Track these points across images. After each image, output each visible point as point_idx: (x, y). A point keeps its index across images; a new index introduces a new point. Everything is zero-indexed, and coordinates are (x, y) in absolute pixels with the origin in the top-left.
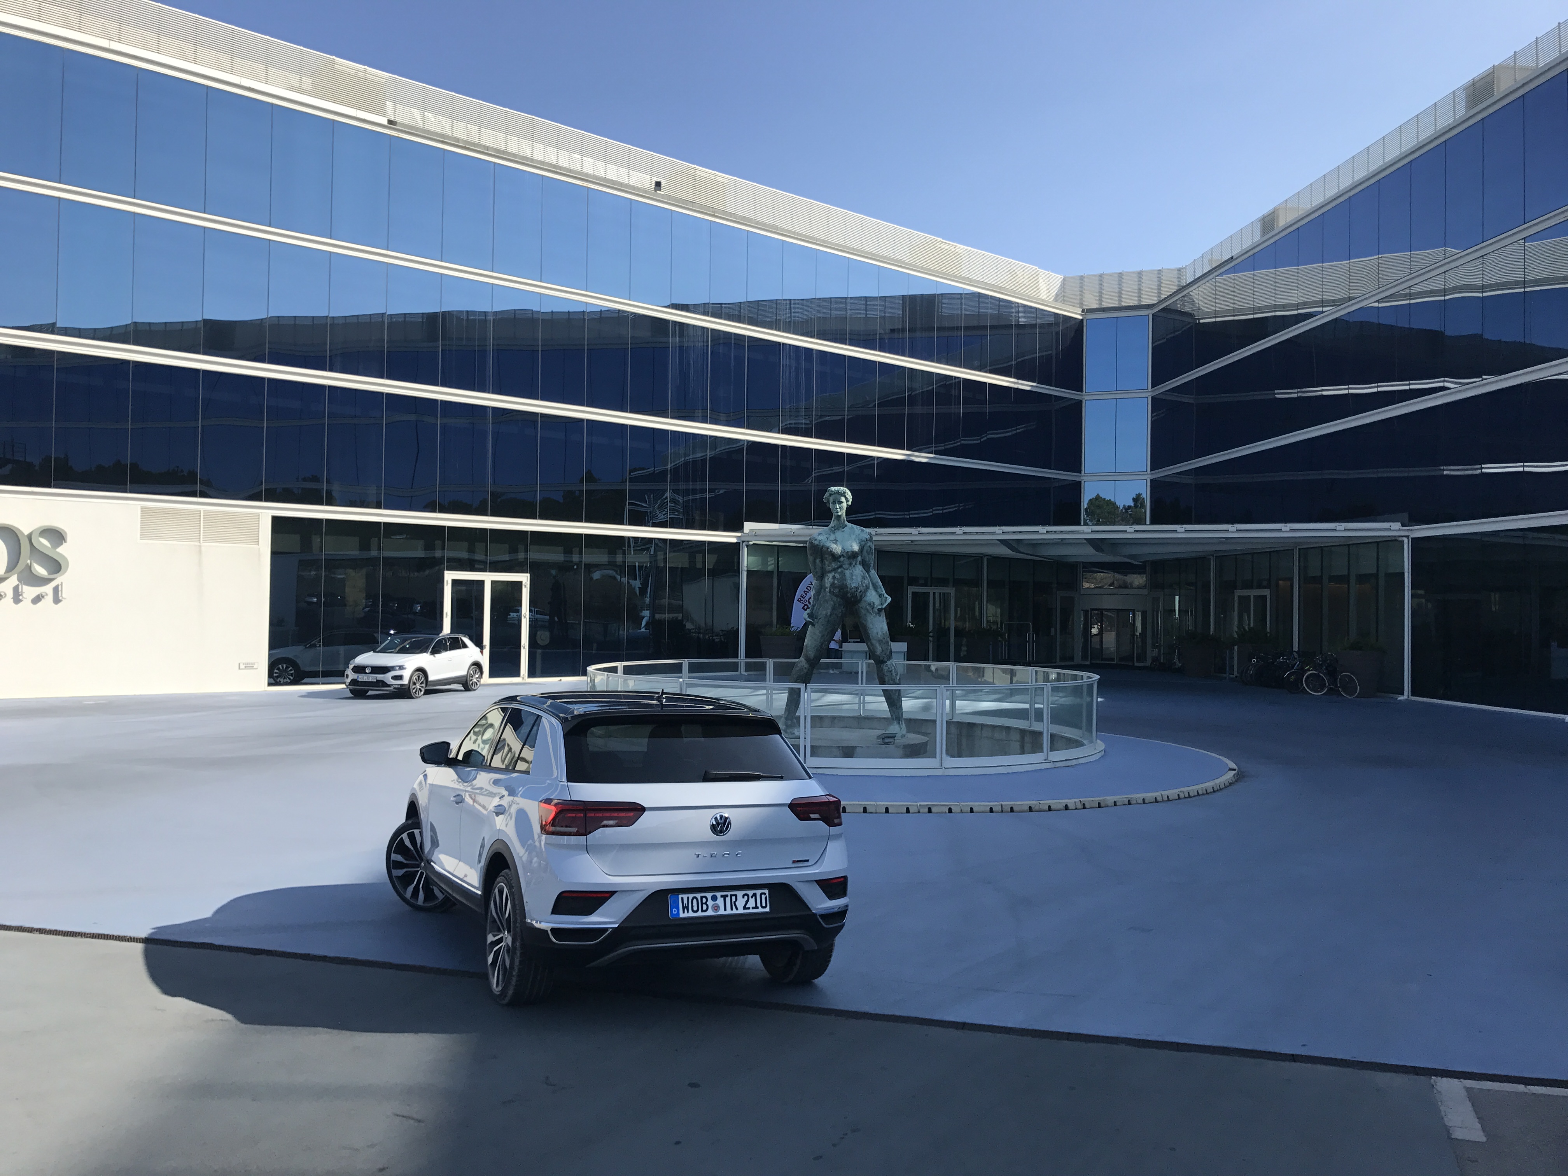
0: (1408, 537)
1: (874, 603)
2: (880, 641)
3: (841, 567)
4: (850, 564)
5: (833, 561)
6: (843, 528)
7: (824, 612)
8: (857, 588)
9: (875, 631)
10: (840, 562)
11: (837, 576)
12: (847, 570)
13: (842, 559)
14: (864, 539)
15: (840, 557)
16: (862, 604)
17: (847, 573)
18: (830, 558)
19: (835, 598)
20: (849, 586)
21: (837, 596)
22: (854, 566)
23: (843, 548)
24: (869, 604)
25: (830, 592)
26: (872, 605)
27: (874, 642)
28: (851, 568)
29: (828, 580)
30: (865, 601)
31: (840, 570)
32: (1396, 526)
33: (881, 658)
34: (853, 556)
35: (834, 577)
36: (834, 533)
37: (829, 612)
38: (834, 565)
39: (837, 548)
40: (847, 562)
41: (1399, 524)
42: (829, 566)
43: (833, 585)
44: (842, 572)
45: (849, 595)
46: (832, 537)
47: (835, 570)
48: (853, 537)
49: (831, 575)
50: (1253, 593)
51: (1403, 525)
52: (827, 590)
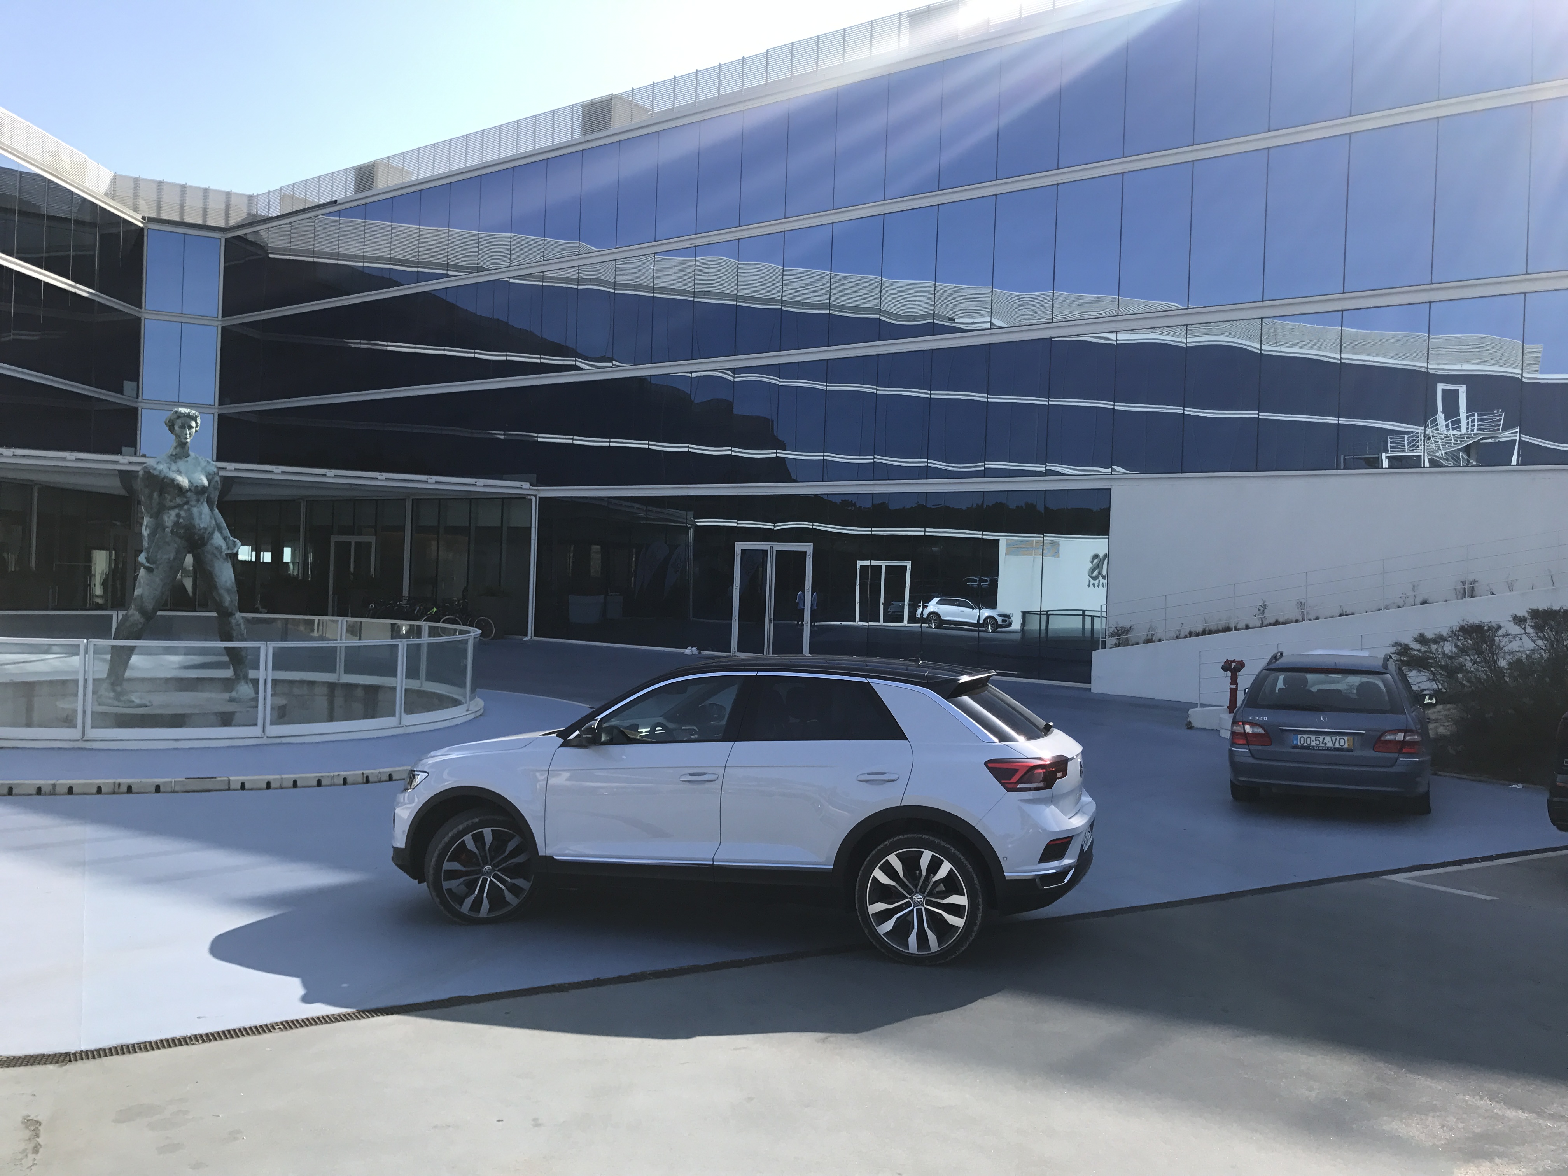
0: (535, 496)
1: (222, 548)
2: (228, 591)
3: (187, 503)
4: (198, 501)
5: (179, 496)
6: (187, 457)
7: (165, 557)
8: (206, 529)
9: (224, 579)
10: (187, 498)
11: (183, 514)
12: (195, 506)
13: (189, 494)
14: (211, 472)
15: (187, 491)
16: (209, 548)
17: (195, 510)
18: (177, 491)
19: (177, 539)
20: (197, 527)
21: (181, 538)
22: (202, 504)
23: (190, 481)
24: (217, 548)
25: (172, 532)
26: (219, 549)
27: (222, 592)
28: (199, 505)
29: (170, 518)
30: (212, 545)
31: (186, 507)
32: (526, 485)
33: (230, 610)
34: (200, 491)
35: (178, 516)
36: (175, 462)
37: (172, 556)
38: (179, 501)
39: (183, 481)
40: (194, 498)
41: (528, 483)
42: (171, 501)
43: (176, 524)
44: (189, 510)
45: (196, 537)
46: (174, 467)
47: (179, 506)
48: (199, 469)
49: (173, 513)
50: (353, 539)
51: (531, 485)
52: (168, 530)
